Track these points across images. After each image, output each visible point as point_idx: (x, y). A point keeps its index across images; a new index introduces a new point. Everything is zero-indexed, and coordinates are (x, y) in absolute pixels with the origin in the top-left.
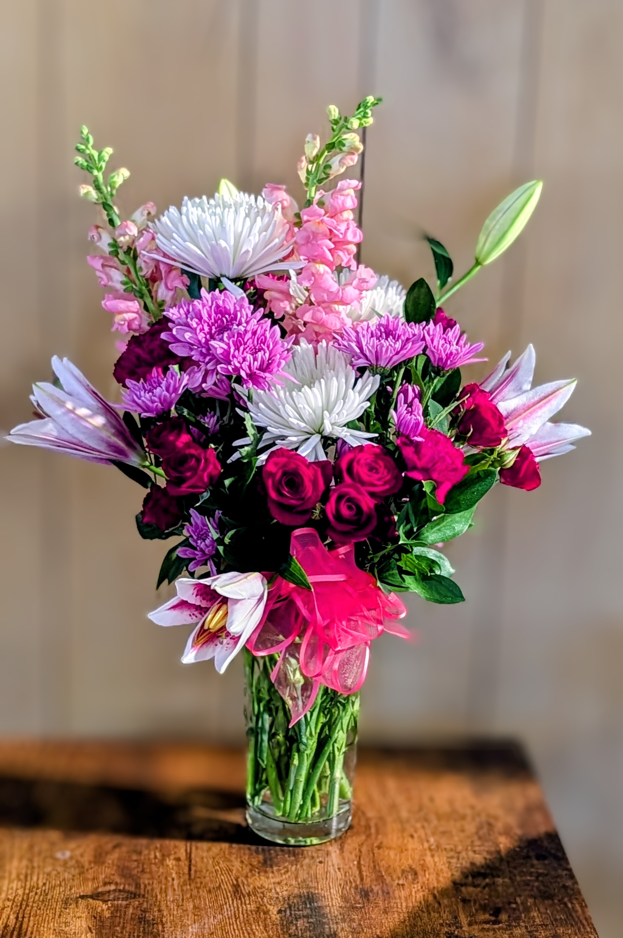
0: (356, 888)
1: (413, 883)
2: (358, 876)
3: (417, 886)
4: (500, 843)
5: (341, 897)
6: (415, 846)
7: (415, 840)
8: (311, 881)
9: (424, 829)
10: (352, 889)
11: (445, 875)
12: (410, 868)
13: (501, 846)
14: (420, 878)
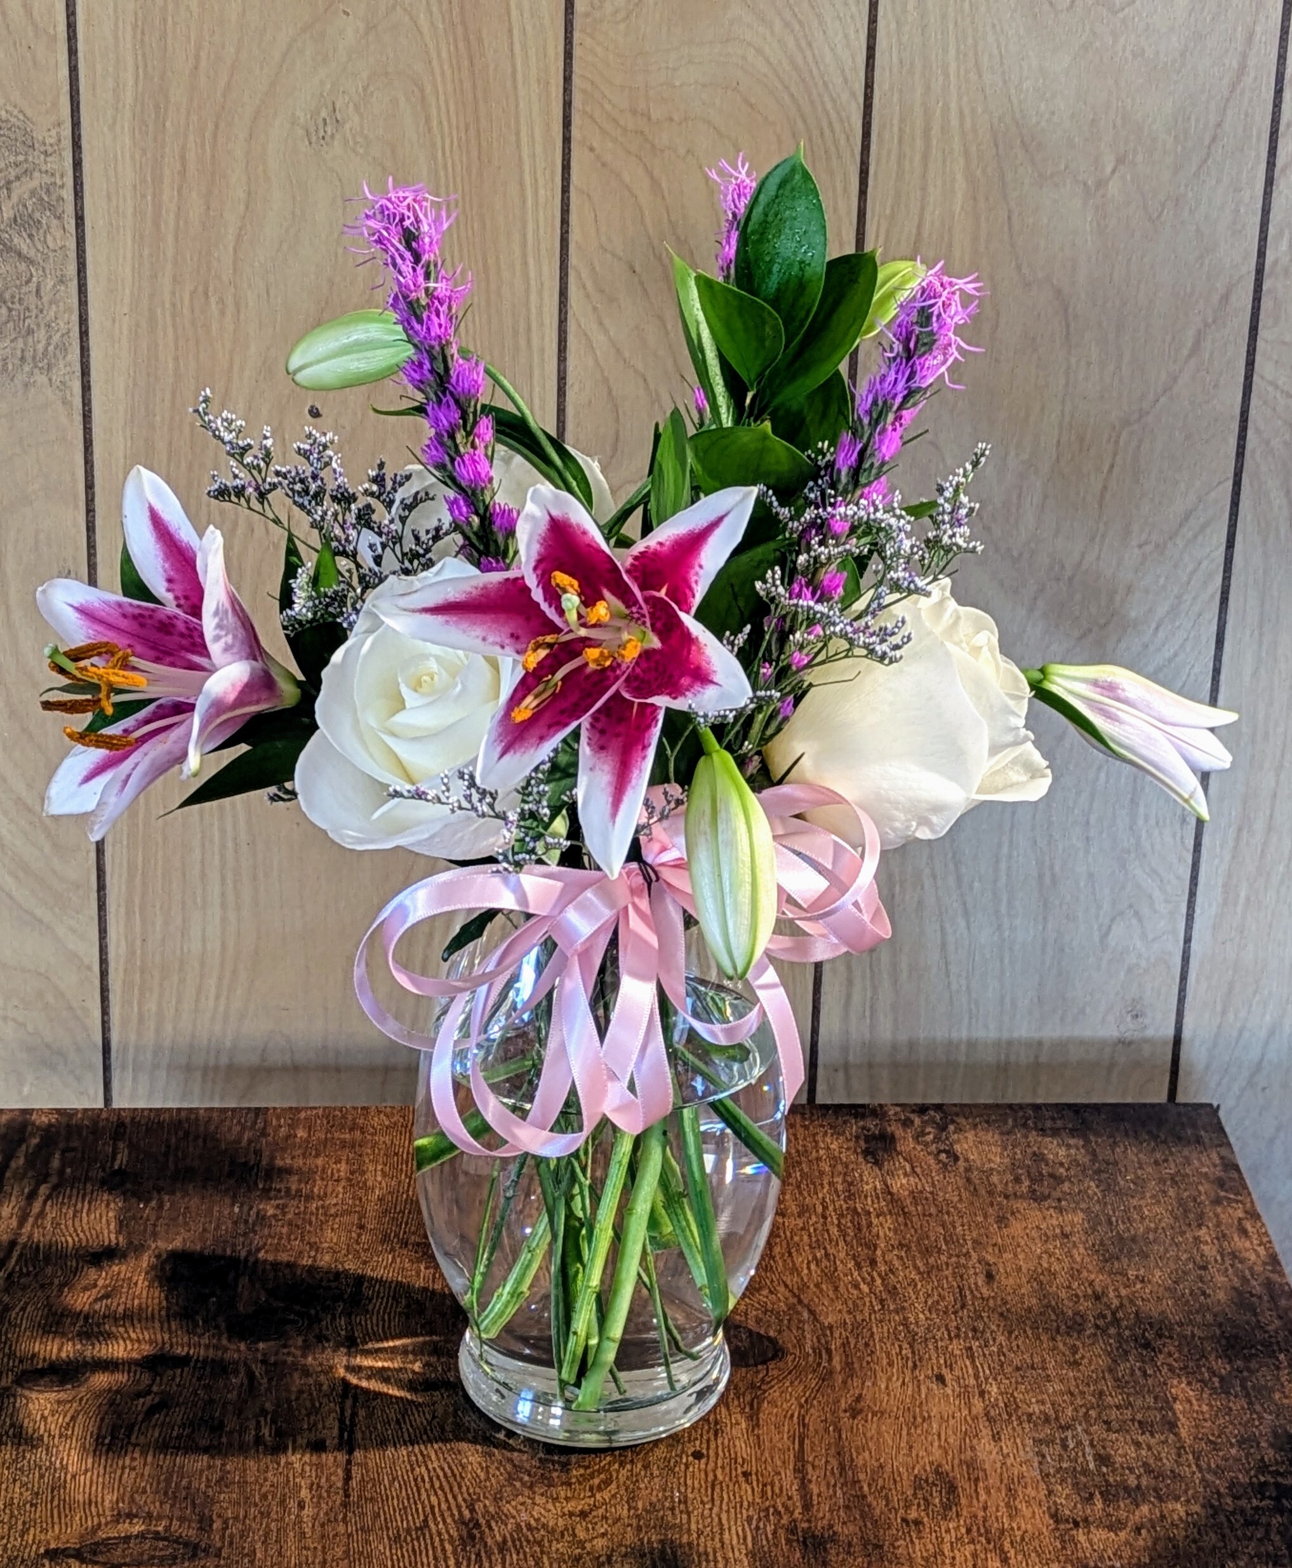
0: (792, 1530)
1: (945, 1518)
2: (796, 1497)
3: (953, 1528)
4: (1175, 1399)
5: (752, 1555)
6: (947, 1410)
7: (949, 1391)
8: (672, 1509)
9: (972, 1358)
10: (781, 1533)
11: (1030, 1492)
12: (937, 1472)
13: (1178, 1406)
14: (963, 1501)
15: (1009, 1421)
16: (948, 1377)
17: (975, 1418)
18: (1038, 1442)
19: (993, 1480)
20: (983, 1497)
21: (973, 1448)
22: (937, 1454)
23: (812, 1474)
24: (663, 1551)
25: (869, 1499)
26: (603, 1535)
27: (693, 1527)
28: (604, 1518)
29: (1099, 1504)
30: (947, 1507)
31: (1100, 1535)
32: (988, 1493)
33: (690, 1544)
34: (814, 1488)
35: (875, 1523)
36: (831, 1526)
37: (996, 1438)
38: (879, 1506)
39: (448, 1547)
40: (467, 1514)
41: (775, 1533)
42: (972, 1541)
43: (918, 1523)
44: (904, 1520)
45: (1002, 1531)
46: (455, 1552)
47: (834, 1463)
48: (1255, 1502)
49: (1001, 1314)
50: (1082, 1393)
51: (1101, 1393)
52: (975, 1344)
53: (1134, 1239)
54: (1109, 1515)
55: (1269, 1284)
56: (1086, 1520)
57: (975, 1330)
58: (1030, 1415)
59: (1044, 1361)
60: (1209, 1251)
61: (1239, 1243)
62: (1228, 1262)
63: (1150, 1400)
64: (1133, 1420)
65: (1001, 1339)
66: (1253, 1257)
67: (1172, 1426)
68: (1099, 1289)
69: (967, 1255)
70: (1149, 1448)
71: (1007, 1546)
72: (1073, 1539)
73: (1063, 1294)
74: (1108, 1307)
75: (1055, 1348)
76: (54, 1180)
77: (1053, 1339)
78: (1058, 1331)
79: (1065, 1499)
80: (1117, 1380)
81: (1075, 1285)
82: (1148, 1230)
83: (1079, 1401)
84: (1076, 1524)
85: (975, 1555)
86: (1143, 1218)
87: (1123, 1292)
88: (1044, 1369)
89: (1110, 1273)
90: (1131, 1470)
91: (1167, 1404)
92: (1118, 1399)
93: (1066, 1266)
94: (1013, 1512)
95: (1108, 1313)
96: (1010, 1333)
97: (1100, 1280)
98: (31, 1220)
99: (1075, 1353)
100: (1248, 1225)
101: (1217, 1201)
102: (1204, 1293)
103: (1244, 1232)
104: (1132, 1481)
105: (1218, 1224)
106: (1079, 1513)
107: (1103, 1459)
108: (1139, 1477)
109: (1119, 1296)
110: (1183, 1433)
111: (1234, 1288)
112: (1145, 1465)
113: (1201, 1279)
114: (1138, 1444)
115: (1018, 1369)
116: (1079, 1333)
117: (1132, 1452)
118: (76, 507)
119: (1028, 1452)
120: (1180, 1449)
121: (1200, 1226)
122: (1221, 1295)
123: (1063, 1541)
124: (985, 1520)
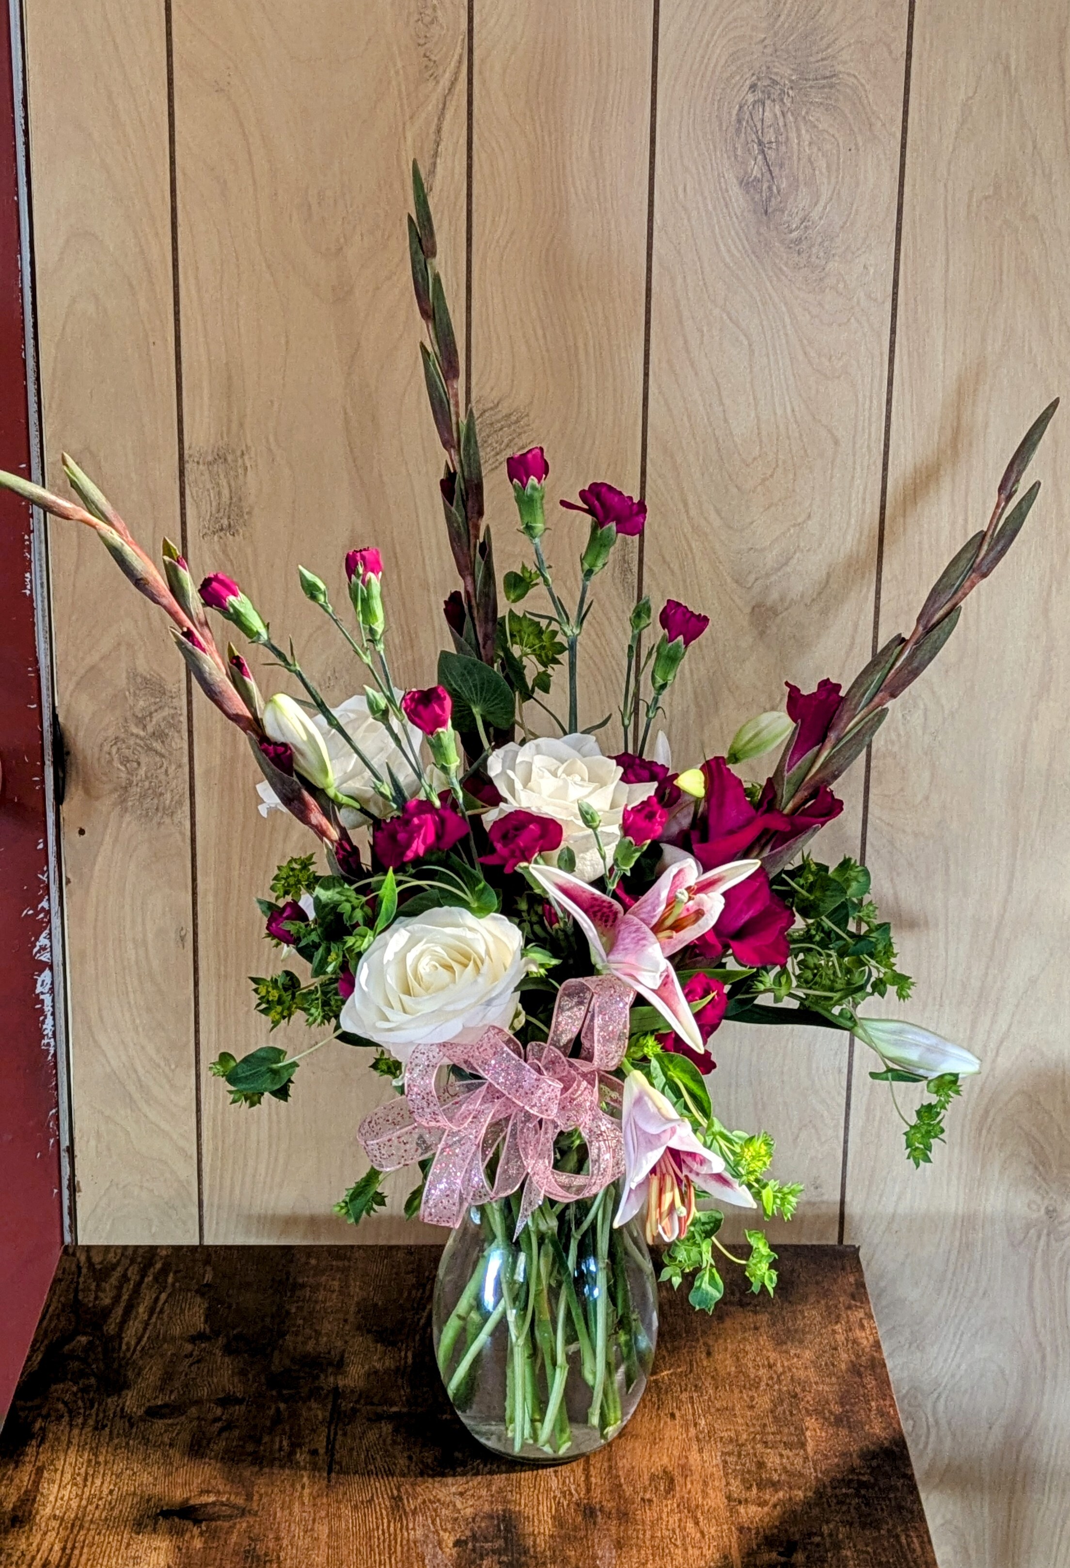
1: (666, 1498)
2: (582, 1485)
3: (671, 1504)
4: (807, 1429)
5: (553, 1518)
6: (675, 1434)
7: (677, 1422)
8: (511, 1491)
9: (693, 1403)
10: (572, 1506)
11: (717, 1483)
12: (665, 1472)
13: (808, 1433)
14: (678, 1488)
15: (709, 1441)
16: (677, 1414)
17: (690, 1440)
18: (723, 1454)
19: (696, 1476)
20: (689, 1486)
21: (687, 1457)
22: (665, 1460)
23: (593, 1472)
24: (504, 1516)
25: (624, 1487)
26: (472, 1506)
27: (523, 1502)
28: (473, 1496)
29: (755, 1490)
30: (667, 1492)
31: (753, 1509)
32: (692, 1483)
33: (520, 1512)
34: (593, 1480)
35: (626, 1500)
36: (601, 1502)
37: (701, 1451)
38: (628, 1490)
39: (384, 1512)
40: (395, 1492)
41: (568, 1505)
42: (680, 1512)
43: (650, 1501)
44: (643, 1499)
45: (697, 1506)
46: (387, 1515)
47: (606, 1464)
48: (844, 1491)
49: (713, 1377)
50: (754, 1425)
51: (765, 1425)
52: (695, 1395)
53: (796, 1331)
54: (759, 1497)
55: (873, 1359)
56: (746, 1500)
57: (696, 1386)
58: (721, 1438)
59: (734, 1406)
60: (841, 1338)
61: (859, 1333)
62: (850, 1346)
63: (792, 1429)
64: (780, 1441)
65: (711, 1391)
66: (865, 1342)
67: (803, 1445)
68: (772, 1361)
69: (698, 1340)
70: (788, 1458)
71: (699, 1515)
72: (738, 1512)
73: (750, 1365)
74: (775, 1372)
75: (741, 1398)
76: (169, 1290)
77: (741, 1392)
78: (744, 1387)
79: (736, 1486)
80: (775, 1417)
81: (758, 1359)
82: (805, 1325)
83: (752, 1430)
84: (740, 1502)
85: (680, 1520)
86: (804, 1317)
87: (786, 1364)
88: (733, 1409)
89: (780, 1352)
90: (776, 1470)
91: (802, 1432)
92: (774, 1429)
93: (754, 1347)
94: (705, 1494)
95: (775, 1377)
96: (717, 1388)
97: (773, 1356)
98: (155, 1316)
99: (752, 1401)
100: (865, 1322)
101: (849, 1307)
102: (833, 1365)
103: (862, 1327)
104: (775, 1477)
105: (848, 1322)
106: (743, 1496)
107: (761, 1465)
108: (780, 1475)
109: (783, 1366)
110: (809, 1449)
111: (852, 1362)
112: (785, 1468)
113: (833, 1356)
114: (781, 1455)
115: (718, 1410)
116: (757, 1388)
117: (778, 1461)
118: (187, 892)
119: (718, 1460)
120: (806, 1459)
121: (837, 1323)
122: (843, 1366)
123: (731, 1512)
124: (688, 1499)
